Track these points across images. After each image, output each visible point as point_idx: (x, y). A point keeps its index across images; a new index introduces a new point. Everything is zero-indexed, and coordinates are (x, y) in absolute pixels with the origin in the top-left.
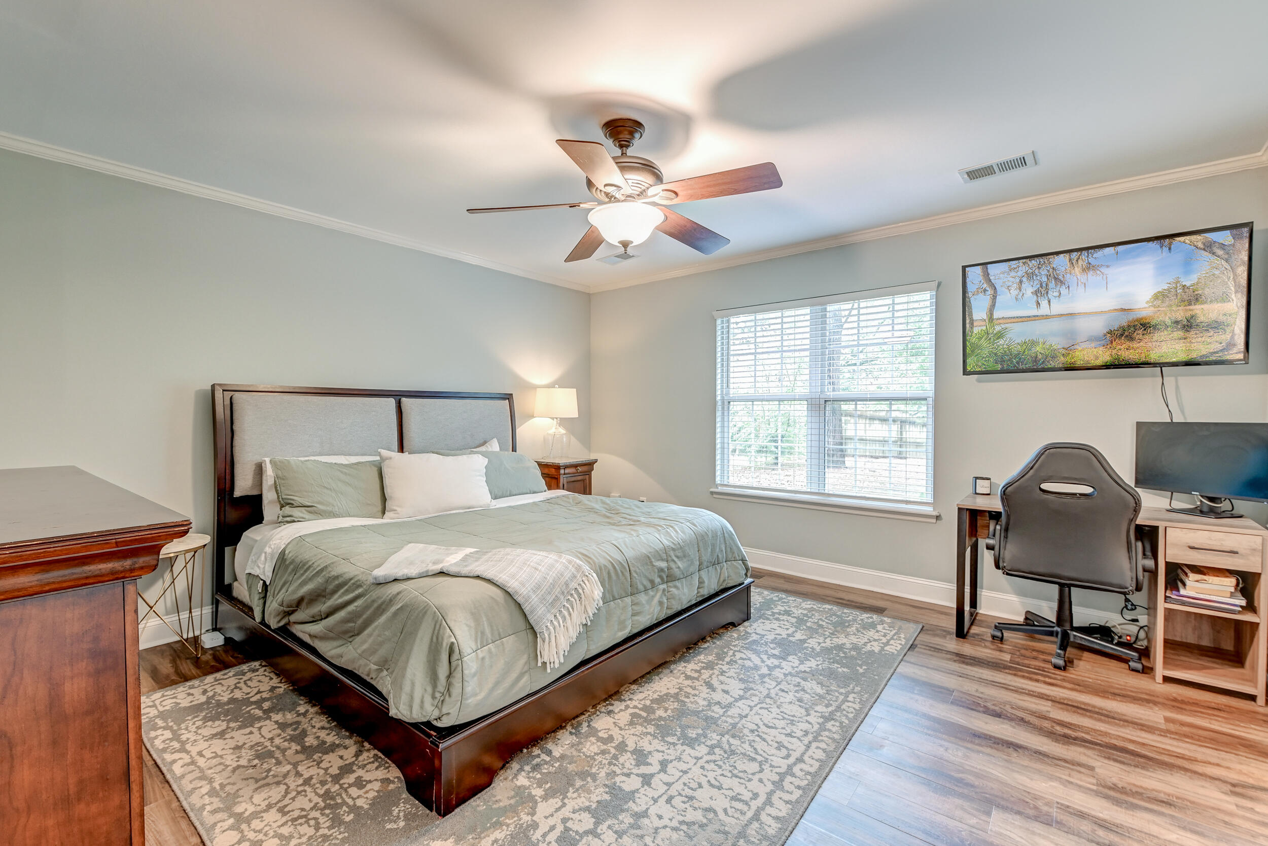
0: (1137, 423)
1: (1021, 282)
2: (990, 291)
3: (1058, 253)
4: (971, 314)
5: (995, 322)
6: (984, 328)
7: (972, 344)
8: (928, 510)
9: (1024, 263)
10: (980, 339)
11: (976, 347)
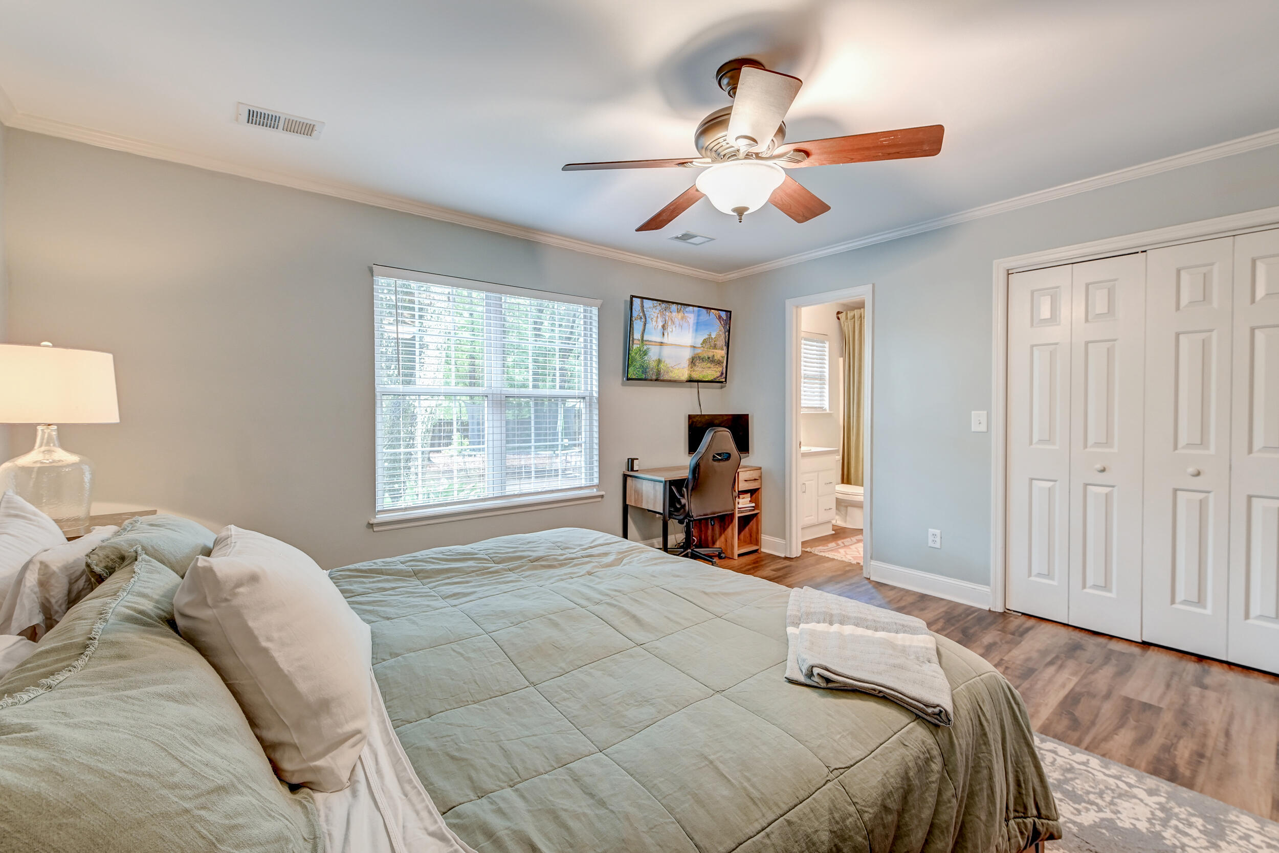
0: (689, 416)
1: (657, 317)
2: (643, 320)
3: (673, 303)
4: (633, 335)
5: (645, 343)
6: (639, 346)
7: (632, 357)
8: (594, 492)
9: (660, 304)
10: (636, 353)
11: (634, 360)
